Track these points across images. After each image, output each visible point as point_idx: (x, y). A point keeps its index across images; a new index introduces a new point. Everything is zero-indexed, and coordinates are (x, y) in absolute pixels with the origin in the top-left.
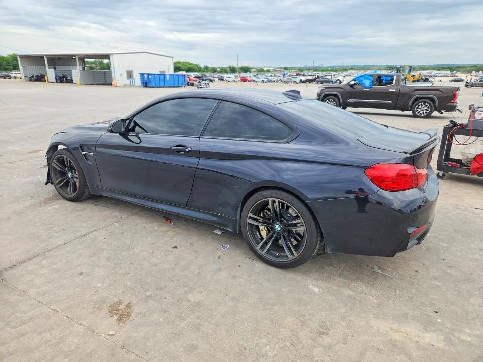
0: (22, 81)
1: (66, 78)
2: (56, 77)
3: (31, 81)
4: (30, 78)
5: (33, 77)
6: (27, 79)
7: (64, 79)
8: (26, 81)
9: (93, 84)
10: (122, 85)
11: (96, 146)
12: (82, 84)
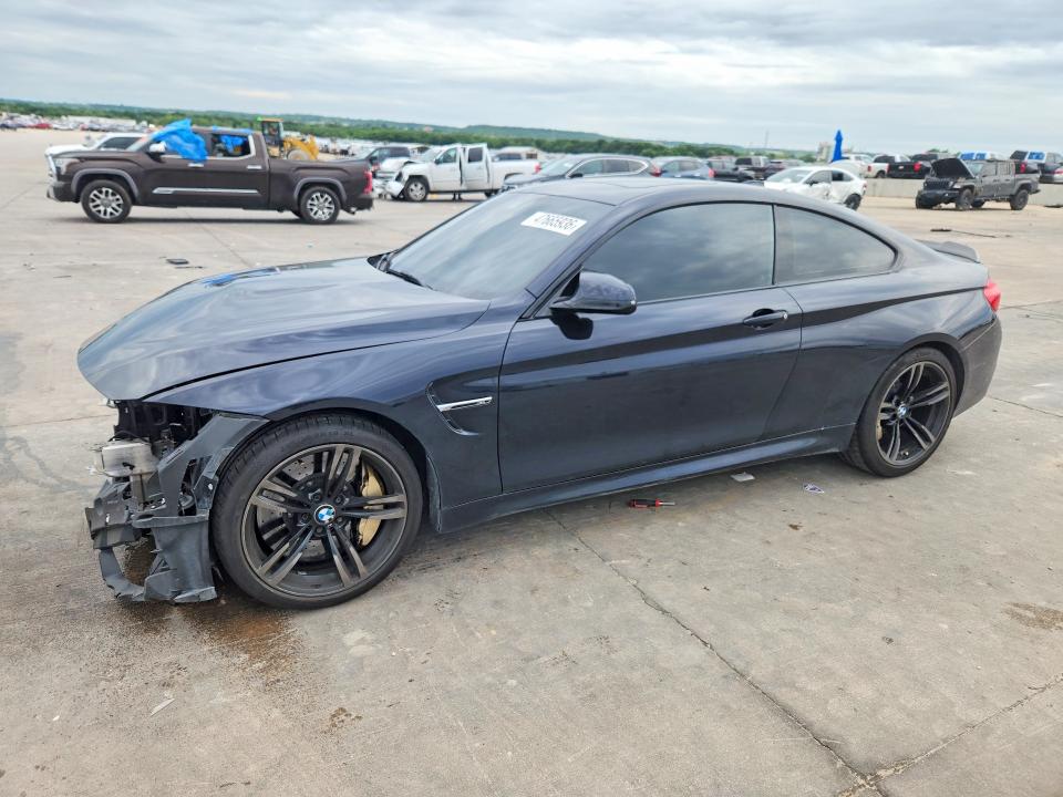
11: (501, 369)
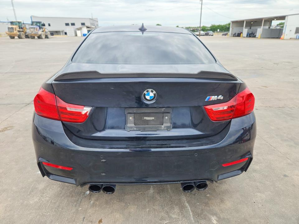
0: (229, 37)
1: (253, 34)
2: (247, 34)
3: (234, 36)
4: (234, 35)
5: (235, 34)
6: (232, 35)
7: (252, 35)
8: (231, 36)
9: (269, 38)
10: (289, 38)
12: (261, 38)
